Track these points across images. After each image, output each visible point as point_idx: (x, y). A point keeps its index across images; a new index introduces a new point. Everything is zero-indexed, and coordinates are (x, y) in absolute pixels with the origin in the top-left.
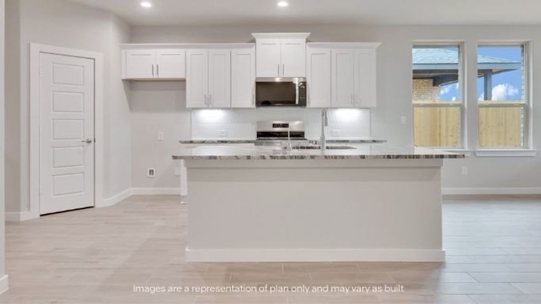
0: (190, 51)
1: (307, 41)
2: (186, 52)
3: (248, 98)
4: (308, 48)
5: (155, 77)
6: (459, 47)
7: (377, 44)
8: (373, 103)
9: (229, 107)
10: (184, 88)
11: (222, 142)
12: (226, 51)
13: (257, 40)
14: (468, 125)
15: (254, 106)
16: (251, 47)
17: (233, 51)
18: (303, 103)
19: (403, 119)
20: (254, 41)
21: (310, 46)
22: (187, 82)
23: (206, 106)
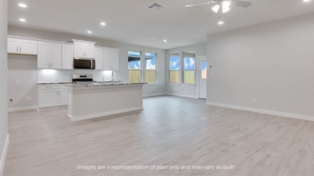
0: (40, 43)
1: (95, 45)
2: (38, 43)
3: (70, 65)
4: (95, 48)
5: (19, 52)
6: (140, 52)
7: (119, 49)
8: (117, 69)
9: (61, 68)
10: (36, 59)
11: (61, 83)
12: (60, 45)
13: (74, 42)
14: (143, 77)
15: (73, 69)
16: (72, 44)
17: (63, 45)
18: (94, 68)
19: (126, 74)
20: (72, 42)
21: (96, 47)
22: (38, 56)
23: (49, 68)
